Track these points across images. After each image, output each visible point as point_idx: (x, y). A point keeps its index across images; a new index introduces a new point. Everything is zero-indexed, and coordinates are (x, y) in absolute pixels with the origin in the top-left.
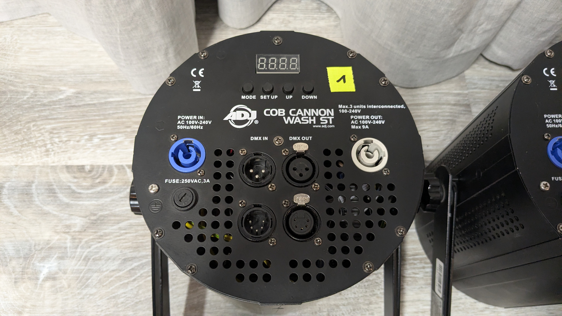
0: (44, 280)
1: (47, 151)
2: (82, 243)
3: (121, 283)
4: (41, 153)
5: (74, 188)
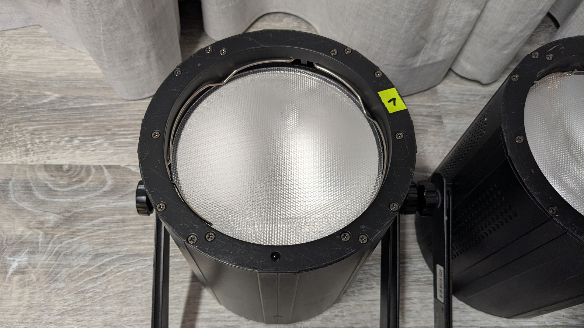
0: (12, 274)
1: (27, 150)
2: (54, 239)
3: (91, 278)
4: (21, 152)
5: (50, 186)
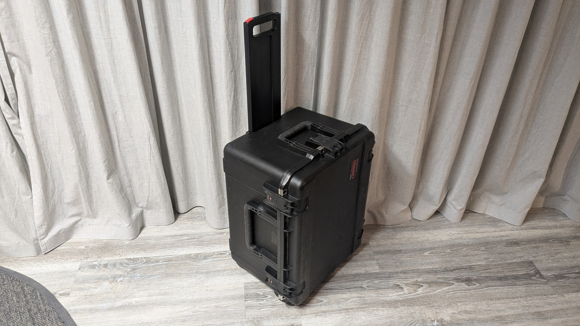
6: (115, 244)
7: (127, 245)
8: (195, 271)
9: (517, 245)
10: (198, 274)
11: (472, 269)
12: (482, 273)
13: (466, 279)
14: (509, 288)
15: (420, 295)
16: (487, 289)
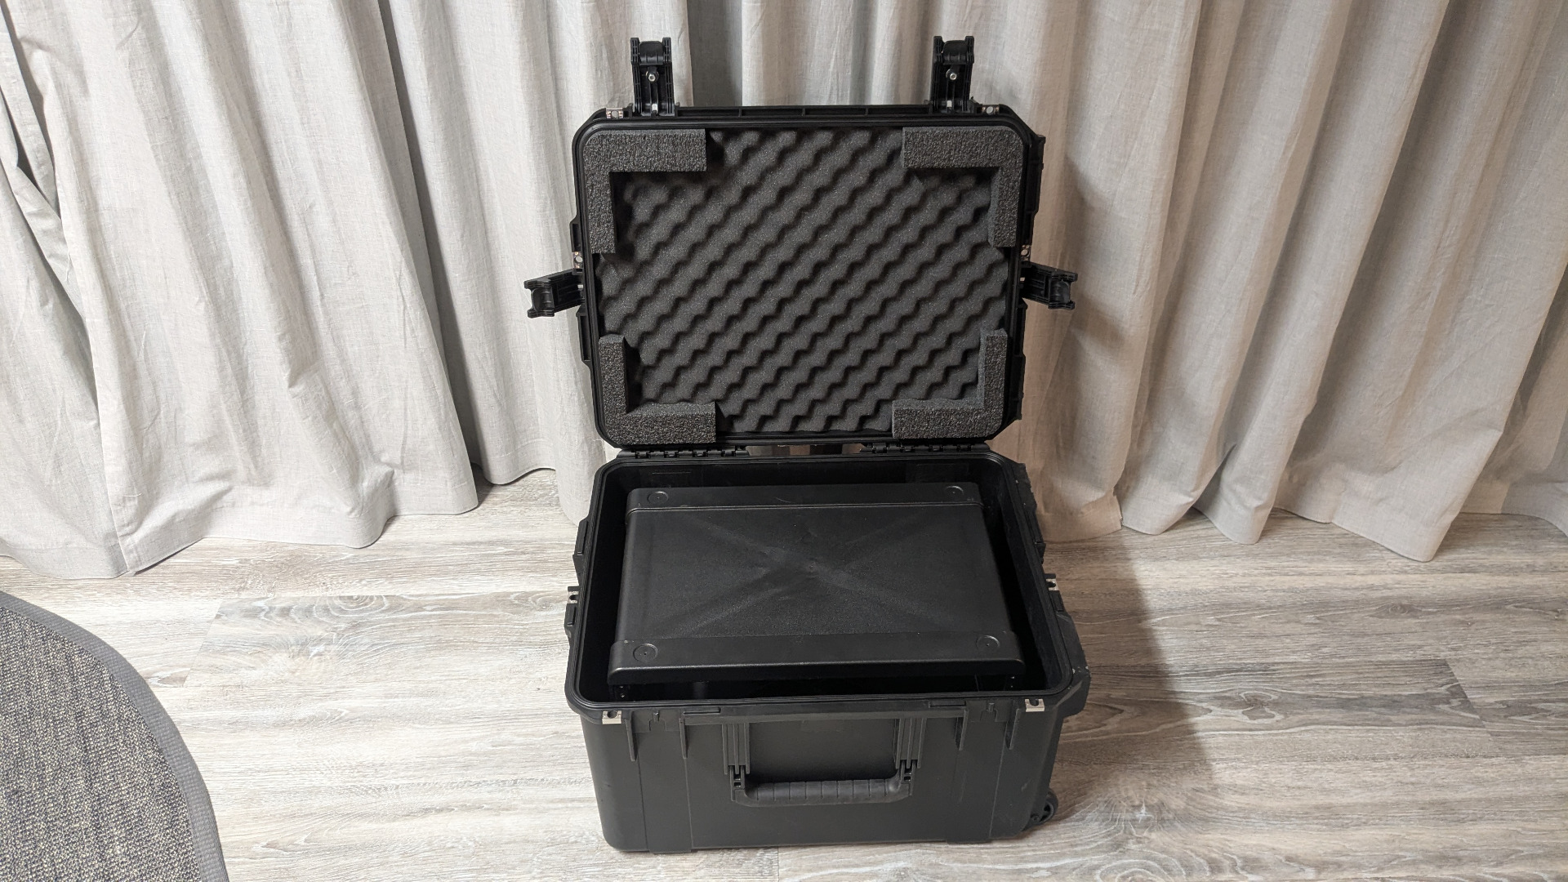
6: (315, 557)
7: (347, 562)
8: (514, 638)
9: (1409, 615)
10: (520, 645)
11: (1267, 674)
12: (1297, 685)
13: (1249, 700)
14: (1368, 731)
15: (1112, 735)
16: (1302, 731)
